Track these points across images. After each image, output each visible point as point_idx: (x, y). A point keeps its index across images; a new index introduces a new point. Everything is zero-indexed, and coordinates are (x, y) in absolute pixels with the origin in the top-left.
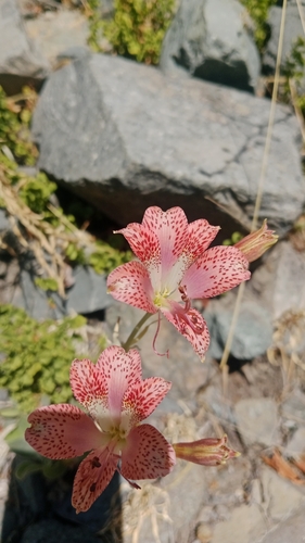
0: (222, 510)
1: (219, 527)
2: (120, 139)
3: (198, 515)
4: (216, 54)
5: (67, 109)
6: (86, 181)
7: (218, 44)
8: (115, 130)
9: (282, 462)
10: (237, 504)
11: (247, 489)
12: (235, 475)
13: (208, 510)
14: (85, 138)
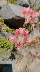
0: (30, 64)
1: (30, 66)
2: (13, 13)
3: (26, 64)
4: (25, 3)
6: (9, 19)
7: (25, 2)
10: (32, 62)
11: (33, 60)
12: (31, 59)
13: (28, 64)
14: (8, 13)
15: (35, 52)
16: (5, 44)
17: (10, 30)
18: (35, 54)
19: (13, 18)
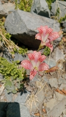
0: (48, 100)
1: (48, 103)
2: (25, 25)
3: (43, 101)
4: (42, 10)
5: (13, 21)
6: (18, 34)
7: (43, 8)
8: (24, 23)
9: (59, 90)
10: (51, 98)
11: (53, 95)
12: (50, 93)
13: (45, 100)
14: (17, 26)
15: (57, 83)
16: (12, 70)
17: (19, 50)
18: (56, 87)
19: (25, 33)
